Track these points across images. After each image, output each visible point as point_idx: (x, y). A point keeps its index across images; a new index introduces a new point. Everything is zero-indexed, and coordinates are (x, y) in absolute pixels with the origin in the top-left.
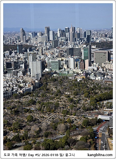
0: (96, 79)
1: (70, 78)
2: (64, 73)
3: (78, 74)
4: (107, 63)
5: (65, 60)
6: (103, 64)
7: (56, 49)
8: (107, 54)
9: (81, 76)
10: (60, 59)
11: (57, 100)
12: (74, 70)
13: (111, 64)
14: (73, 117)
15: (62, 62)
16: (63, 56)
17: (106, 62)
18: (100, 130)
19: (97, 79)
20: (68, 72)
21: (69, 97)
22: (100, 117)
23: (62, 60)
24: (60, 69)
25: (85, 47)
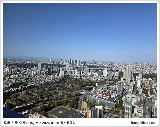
0: (84, 79)
3: (78, 76)
4: (89, 73)
8: (89, 70)
20: (74, 75)
21: (72, 84)
24: (72, 74)
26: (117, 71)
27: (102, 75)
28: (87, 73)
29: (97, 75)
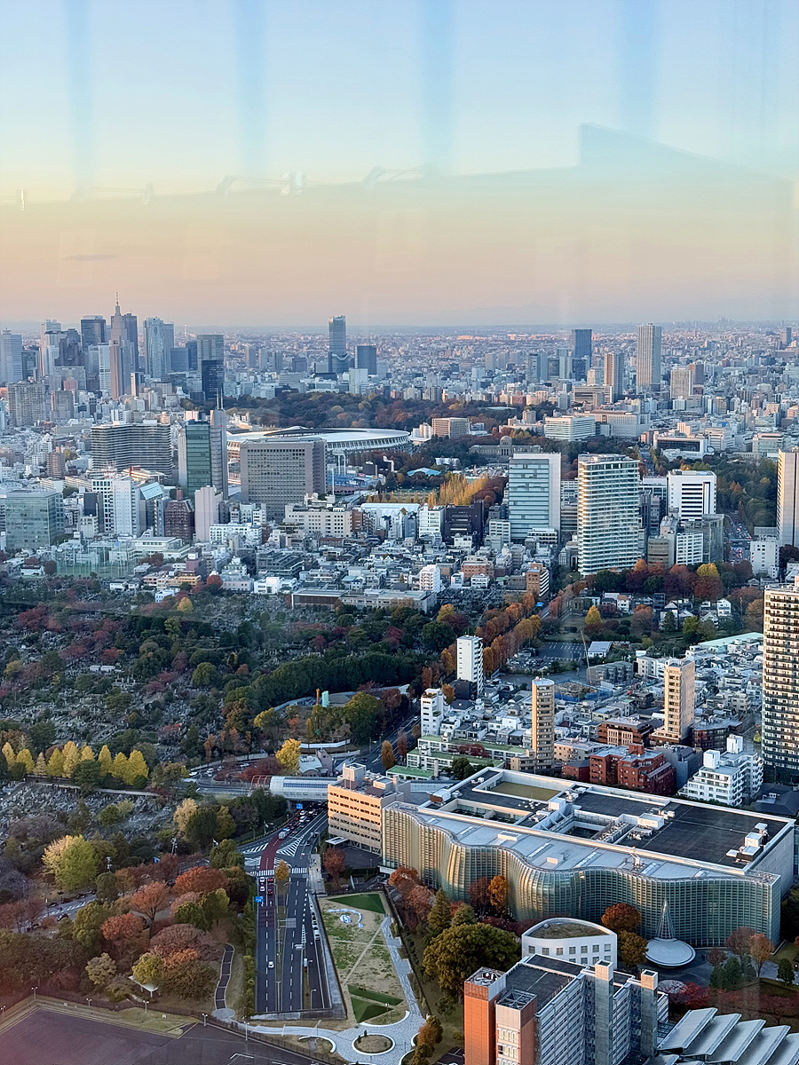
0: (256, 591)
1: (113, 586)
2: (81, 558)
3: (157, 562)
4: (310, 502)
5: (82, 491)
6: (289, 509)
7: (36, 431)
8: (308, 459)
9: (172, 573)
10: (58, 486)
11: (41, 709)
12: (139, 545)
13: (331, 510)
14: (136, 797)
15: (65, 501)
16: (74, 472)
17: (306, 498)
18: (280, 856)
19: (259, 587)
20: (104, 556)
22: (277, 785)
23: (69, 492)
24: (58, 539)
25: (192, 422)
26: (670, 454)
27: (494, 524)
28: (290, 516)
29: (430, 521)
